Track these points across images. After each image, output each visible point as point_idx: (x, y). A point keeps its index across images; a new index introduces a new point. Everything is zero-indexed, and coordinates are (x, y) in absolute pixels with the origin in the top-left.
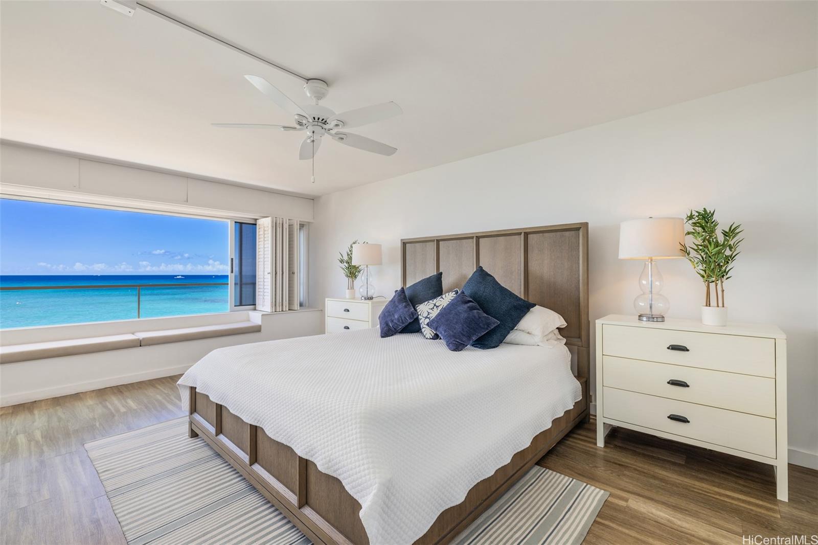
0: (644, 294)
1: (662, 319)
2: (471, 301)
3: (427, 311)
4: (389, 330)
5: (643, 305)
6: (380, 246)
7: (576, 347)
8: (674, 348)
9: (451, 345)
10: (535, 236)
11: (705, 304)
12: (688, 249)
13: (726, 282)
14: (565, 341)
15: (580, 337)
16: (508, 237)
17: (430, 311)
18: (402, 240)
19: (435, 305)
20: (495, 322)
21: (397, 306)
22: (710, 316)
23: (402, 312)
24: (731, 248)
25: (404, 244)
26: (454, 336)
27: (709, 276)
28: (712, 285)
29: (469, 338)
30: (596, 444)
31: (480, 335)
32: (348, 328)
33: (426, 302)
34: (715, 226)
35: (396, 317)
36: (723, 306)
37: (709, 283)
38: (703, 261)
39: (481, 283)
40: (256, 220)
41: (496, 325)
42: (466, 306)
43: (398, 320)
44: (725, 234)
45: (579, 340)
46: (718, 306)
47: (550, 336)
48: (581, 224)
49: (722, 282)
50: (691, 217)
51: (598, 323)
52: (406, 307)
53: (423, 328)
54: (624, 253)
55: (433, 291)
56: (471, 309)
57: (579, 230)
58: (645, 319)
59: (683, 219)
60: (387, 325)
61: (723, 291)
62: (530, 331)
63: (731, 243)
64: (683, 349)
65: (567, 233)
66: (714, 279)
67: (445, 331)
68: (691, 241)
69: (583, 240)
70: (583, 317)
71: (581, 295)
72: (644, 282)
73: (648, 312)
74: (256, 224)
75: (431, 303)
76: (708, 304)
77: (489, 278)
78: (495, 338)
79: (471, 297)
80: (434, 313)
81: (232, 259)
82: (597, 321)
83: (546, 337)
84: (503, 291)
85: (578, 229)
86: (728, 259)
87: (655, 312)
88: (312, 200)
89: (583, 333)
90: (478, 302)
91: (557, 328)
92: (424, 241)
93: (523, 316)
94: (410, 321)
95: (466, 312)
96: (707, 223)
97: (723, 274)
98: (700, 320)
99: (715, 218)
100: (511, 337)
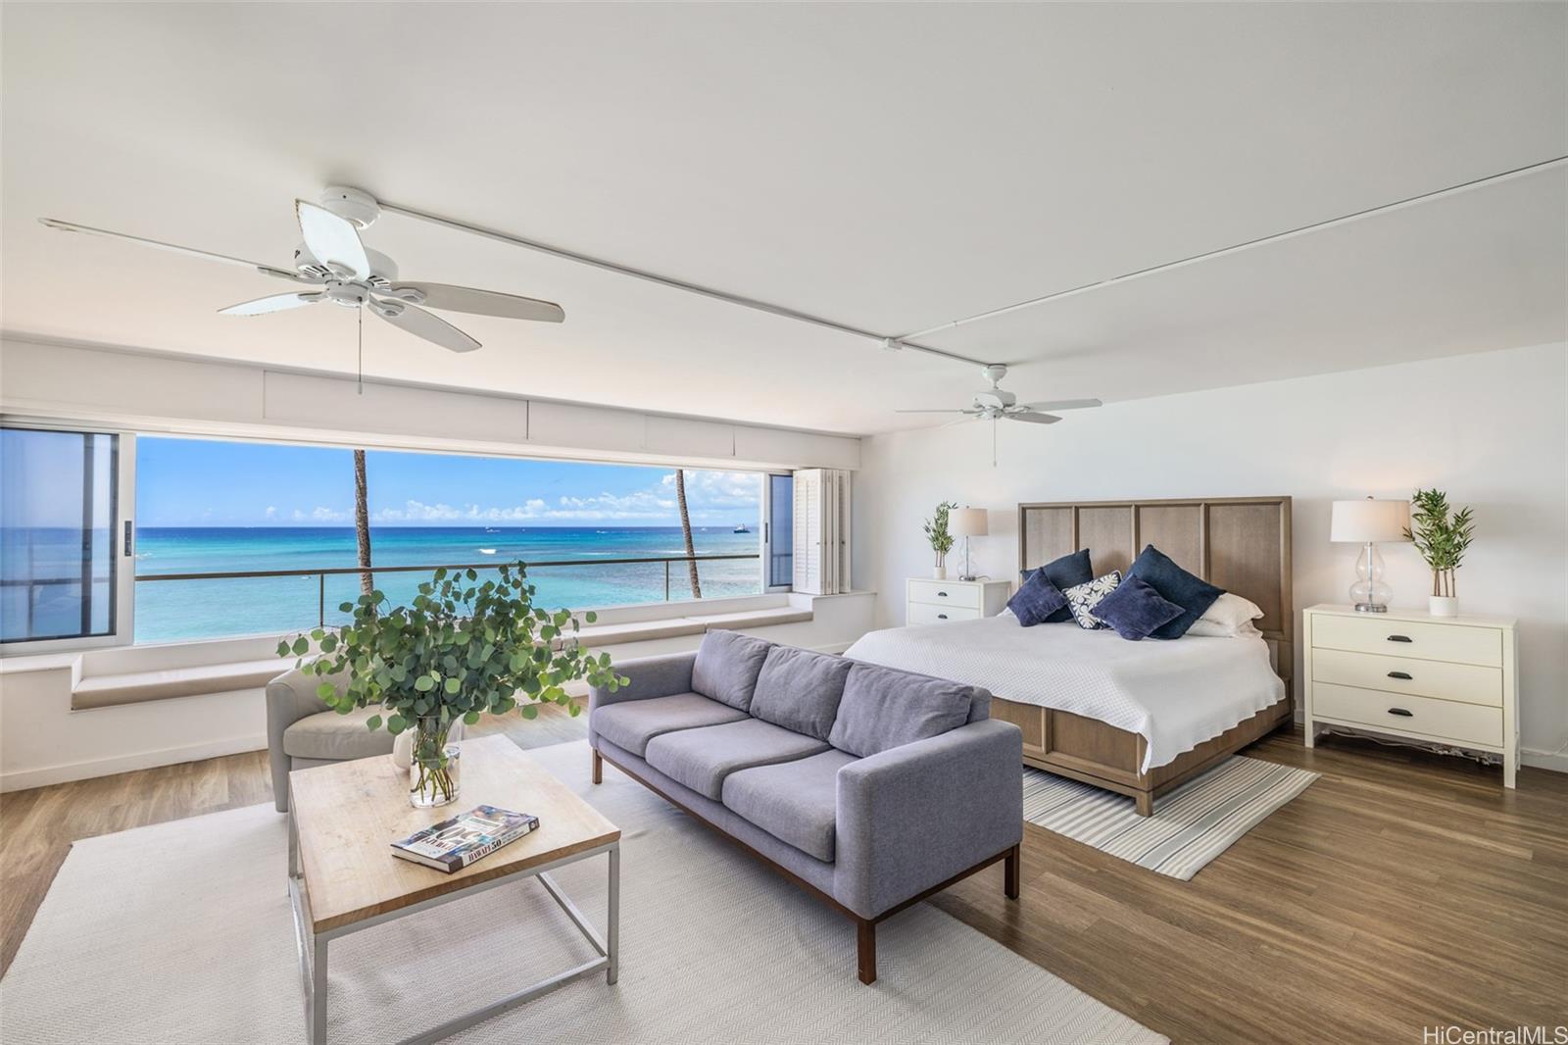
0: (1362, 581)
1: (1382, 609)
2: (1146, 586)
3: (1080, 597)
4: (1033, 618)
5: (1360, 593)
6: (985, 511)
7: (1276, 642)
8: (1395, 639)
9: (1128, 634)
10: (1220, 508)
11: (1433, 593)
12: (1414, 535)
13: (1457, 571)
14: (1261, 633)
15: (1281, 630)
16: (1181, 508)
17: (1087, 596)
18: (1020, 504)
19: (1092, 589)
20: (1180, 610)
21: (1040, 590)
22: (1438, 607)
23: (1046, 597)
24: (1461, 535)
25: (1024, 510)
26: (1132, 625)
27: (1437, 564)
28: (1441, 573)
29: (1150, 626)
30: (1303, 744)
31: (1162, 624)
32: (946, 617)
33: (1078, 587)
34: (1446, 509)
35: (1041, 602)
36: (1454, 596)
37: (1438, 570)
38: (1431, 547)
39: (1155, 565)
40: (791, 471)
41: (1181, 613)
42: (1143, 591)
43: (1044, 606)
44: (1457, 518)
45: (1279, 633)
46: (1447, 596)
47: (1244, 627)
48: (1283, 497)
49: (1453, 570)
50: (1418, 498)
51: (1307, 612)
52: (1052, 591)
53: (1079, 616)
54: (1338, 535)
55: (1081, 572)
56: (1149, 595)
57: (1281, 503)
58: (1362, 608)
59: (1408, 502)
60: (1030, 612)
61: (1454, 580)
62: (1220, 620)
63: (1462, 530)
64: (1407, 640)
65: (1263, 508)
66: (1442, 567)
67: (1119, 619)
68: (1416, 526)
69: (1285, 516)
70: (1285, 606)
71: (1282, 581)
72: (1362, 568)
73: (1366, 600)
74: (791, 476)
75: (1086, 587)
76: (1437, 593)
77: (1163, 559)
78: (1178, 628)
79: (1144, 581)
80: (1094, 600)
81: (767, 525)
82: (1305, 611)
83: (1240, 630)
84: (1184, 573)
85: (1279, 503)
86: (1459, 547)
87: (1376, 601)
88: (859, 440)
89: (1286, 626)
90: (1155, 587)
91: (1253, 619)
92: (1056, 507)
93: (1210, 604)
94: (1058, 608)
95: (1143, 597)
96: (1436, 506)
97: (1454, 562)
98: (1427, 609)
99: (1445, 500)
100: (1196, 627)
